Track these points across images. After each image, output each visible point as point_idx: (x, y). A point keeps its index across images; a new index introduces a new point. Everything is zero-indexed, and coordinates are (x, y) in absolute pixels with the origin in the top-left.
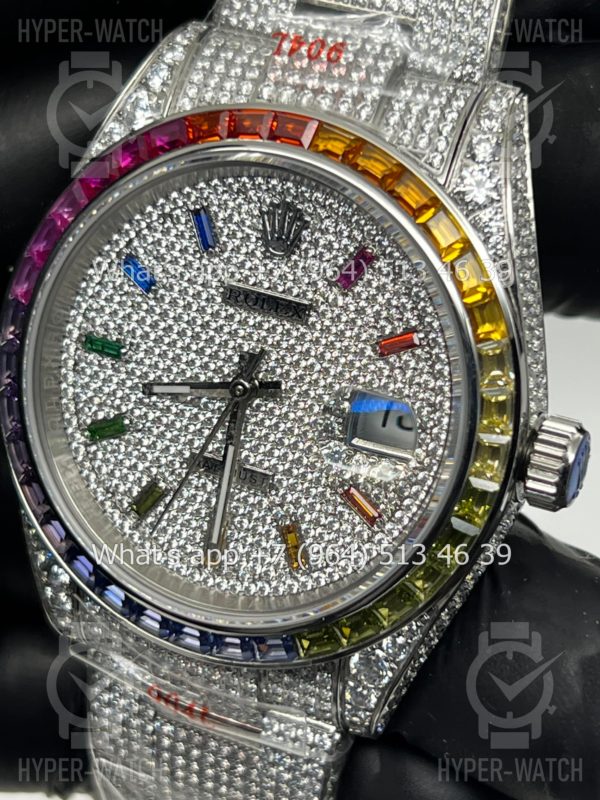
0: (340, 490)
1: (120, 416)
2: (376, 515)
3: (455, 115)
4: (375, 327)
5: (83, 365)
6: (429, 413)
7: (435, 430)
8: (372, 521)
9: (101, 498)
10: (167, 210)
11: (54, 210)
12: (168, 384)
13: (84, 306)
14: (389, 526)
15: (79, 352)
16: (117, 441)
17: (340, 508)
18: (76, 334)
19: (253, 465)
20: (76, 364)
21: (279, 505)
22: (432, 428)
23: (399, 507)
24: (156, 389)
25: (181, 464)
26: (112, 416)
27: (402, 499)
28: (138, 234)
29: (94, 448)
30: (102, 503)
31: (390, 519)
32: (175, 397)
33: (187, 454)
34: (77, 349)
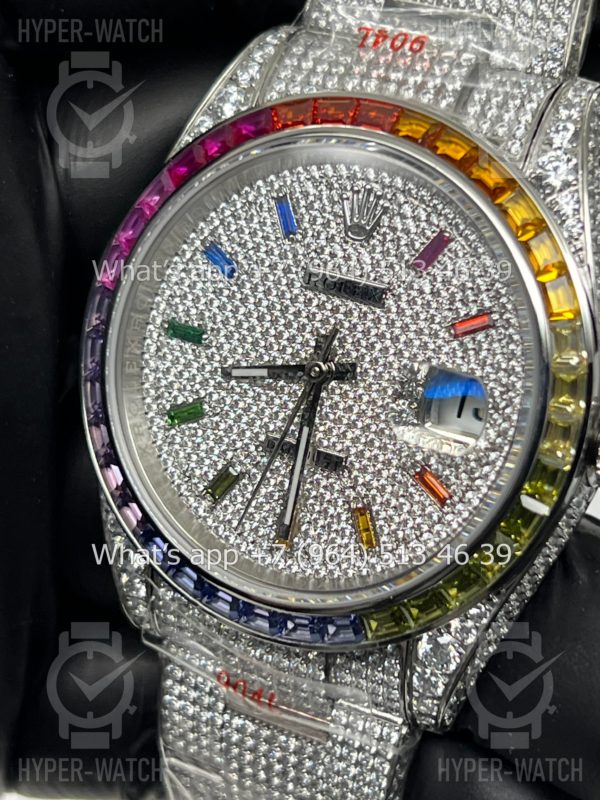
0: (412, 472)
1: (200, 401)
2: (447, 496)
3: (529, 117)
4: (450, 309)
5: (165, 350)
6: (502, 393)
7: (508, 411)
8: (442, 502)
9: (178, 482)
10: (251, 198)
11: (141, 199)
12: (247, 367)
13: (168, 292)
14: (460, 507)
15: (161, 338)
16: (195, 425)
17: (412, 490)
18: (159, 321)
19: (327, 447)
20: (158, 349)
21: (351, 487)
22: (504, 408)
23: (469, 488)
24: (235, 373)
25: (257, 447)
26: (191, 400)
27: (473, 480)
28: (222, 222)
29: (173, 432)
30: (179, 486)
31: (461, 501)
32: (253, 380)
33: (262, 438)
34: (160, 335)
